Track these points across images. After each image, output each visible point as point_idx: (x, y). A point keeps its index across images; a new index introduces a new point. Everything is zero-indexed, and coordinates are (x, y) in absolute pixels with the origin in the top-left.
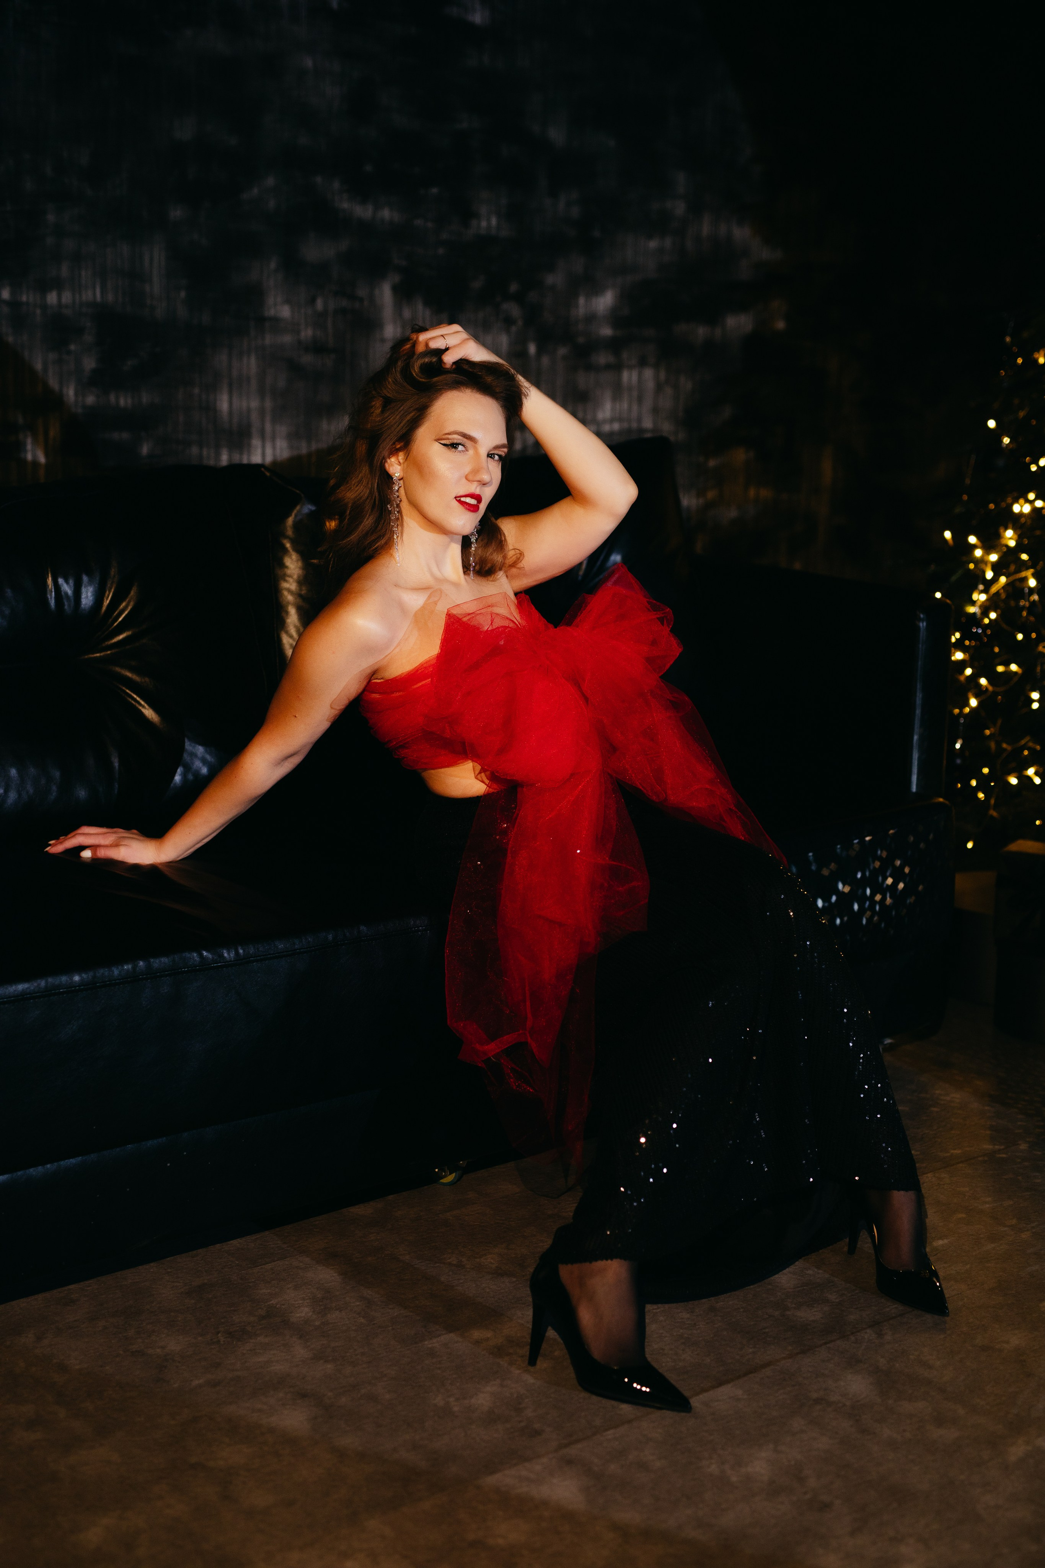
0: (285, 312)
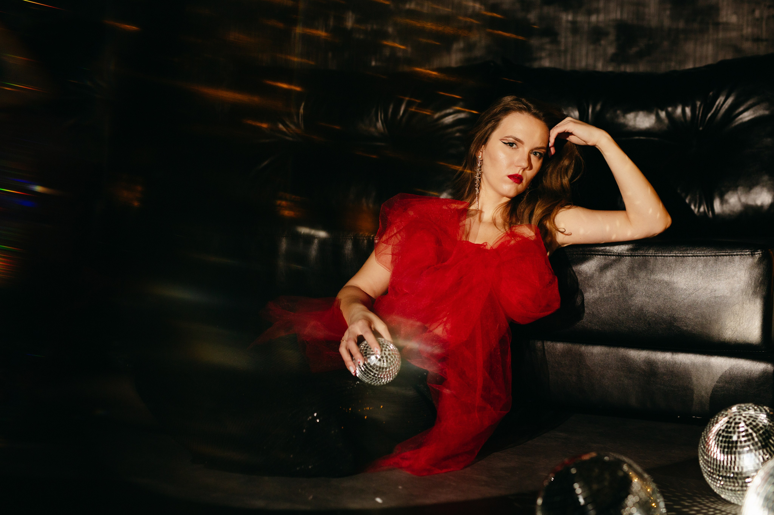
0: (734, 19)
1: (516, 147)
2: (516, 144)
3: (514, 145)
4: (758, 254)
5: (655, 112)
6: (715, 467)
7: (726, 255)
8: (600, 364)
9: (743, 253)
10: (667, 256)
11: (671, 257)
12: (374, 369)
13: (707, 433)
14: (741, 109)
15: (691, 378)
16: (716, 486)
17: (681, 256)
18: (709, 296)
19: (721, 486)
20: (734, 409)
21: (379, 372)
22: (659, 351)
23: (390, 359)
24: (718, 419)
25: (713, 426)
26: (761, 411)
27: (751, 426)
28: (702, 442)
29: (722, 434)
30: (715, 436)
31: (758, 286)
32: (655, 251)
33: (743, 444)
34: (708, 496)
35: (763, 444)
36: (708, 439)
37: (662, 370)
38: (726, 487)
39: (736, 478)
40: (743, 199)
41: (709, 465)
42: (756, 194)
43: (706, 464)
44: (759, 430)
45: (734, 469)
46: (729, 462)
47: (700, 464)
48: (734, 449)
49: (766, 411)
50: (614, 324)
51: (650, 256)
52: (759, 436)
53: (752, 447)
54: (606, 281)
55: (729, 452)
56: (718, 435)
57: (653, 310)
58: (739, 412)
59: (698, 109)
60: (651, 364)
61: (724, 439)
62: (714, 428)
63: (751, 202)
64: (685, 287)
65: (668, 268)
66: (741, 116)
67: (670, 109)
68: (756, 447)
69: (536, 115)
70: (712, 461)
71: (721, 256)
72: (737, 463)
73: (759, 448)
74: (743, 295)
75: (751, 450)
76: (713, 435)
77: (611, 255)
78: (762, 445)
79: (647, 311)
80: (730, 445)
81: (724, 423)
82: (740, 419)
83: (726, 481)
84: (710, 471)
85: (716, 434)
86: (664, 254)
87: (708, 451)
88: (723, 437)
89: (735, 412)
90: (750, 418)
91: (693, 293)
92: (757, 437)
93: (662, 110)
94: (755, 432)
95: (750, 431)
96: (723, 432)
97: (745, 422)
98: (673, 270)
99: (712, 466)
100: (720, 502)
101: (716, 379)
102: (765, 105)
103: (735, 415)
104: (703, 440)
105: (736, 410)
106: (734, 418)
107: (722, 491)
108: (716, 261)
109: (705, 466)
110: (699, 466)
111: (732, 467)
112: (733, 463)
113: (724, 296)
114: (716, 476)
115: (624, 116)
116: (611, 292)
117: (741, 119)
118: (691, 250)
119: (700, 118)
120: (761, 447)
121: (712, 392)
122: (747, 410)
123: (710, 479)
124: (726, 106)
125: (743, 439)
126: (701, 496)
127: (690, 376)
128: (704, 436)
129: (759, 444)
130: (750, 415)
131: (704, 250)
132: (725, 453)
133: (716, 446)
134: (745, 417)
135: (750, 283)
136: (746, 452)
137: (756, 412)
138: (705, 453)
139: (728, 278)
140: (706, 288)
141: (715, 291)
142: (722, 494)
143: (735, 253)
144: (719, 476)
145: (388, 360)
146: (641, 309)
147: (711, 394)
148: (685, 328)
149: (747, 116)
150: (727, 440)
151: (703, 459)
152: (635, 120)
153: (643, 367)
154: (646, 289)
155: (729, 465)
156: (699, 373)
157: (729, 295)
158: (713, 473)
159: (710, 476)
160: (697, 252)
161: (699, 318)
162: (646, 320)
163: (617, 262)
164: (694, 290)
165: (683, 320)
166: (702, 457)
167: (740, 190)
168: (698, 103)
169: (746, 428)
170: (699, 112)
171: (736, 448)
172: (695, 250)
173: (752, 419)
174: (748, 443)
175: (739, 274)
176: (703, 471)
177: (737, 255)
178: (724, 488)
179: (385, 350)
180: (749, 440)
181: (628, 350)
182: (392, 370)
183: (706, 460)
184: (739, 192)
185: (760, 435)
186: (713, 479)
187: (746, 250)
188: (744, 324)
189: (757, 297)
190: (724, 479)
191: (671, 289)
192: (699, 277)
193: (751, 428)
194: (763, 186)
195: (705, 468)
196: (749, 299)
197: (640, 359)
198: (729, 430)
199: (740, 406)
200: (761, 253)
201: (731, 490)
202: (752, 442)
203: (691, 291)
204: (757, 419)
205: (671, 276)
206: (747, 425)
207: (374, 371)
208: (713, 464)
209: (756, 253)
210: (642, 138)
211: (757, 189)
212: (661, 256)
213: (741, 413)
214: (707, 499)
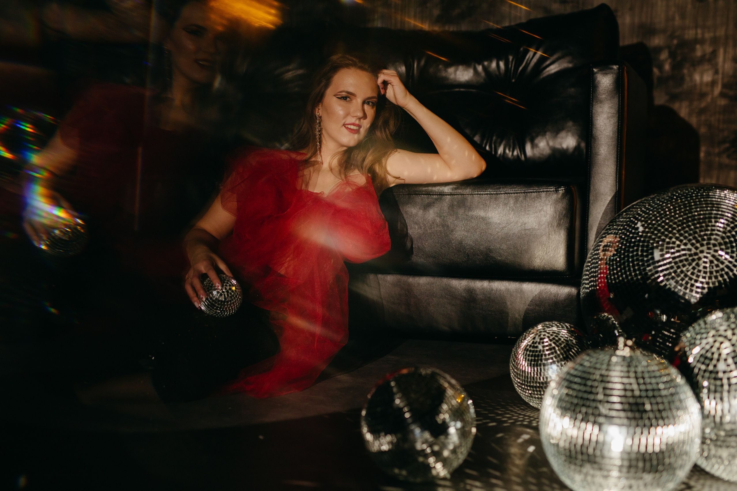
1: (350, 100)
2: (349, 98)
3: (348, 98)
4: (562, 190)
5: (473, 66)
6: (524, 379)
7: (534, 192)
8: (426, 293)
9: (548, 190)
10: (482, 194)
11: (486, 195)
12: (216, 303)
13: (516, 349)
14: (548, 62)
15: (506, 303)
16: (524, 394)
17: (494, 194)
18: (520, 228)
19: (529, 395)
20: (540, 327)
21: (221, 306)
22: (477, 280)
23: (231, 294)
24: (526, 336)
25: (522, 342)
26: (563, 327)
27: (554, 341)
28: (513, 357)
29: (530, 349)
30: (523, 351)
31: (562, 219)
32: (472, 190)
33: (547, 357)
34: (519, 405)
35: (565, 356)
36: (517, 354)
37: (481, 296)
38: (534, 396)
39: (542, 387)
40: (551, 143)
41: (519, 377)
42: (562, 138)
43: (516, 376)
44: (561, 344)
45: (540, 379)
46: (535, 373)
47: (512, 377)
48: (540, 362)
49: (567, 327)
50: (438, 256)
51: (468, 195)
52: (561, 350)
53: (555, 359)
54: (429, 218)
55: (535, 365)
56: (526, 349)
57: (471, 243)
58: (544, 329)
59: (510, 63)
60: (470, 291)
61: (531, 353)
62: (522, 344)
63: (558, 146)
64: (499, 222)
65: (483, 205)
66: (548, 69)
67: (486, 63)
68: (559, 359)
69: (362, 68)
70: (521, 374)
71: (529, 192)
72: (542, 374)
73: (561, 360)
74: (549, 227)
75: (554, 362)
76: (522, 350)
77: (433, 195)
78: (563, 357)
79: (466, 244)
80: (536, 358)
81: (531, 339)
82: (544, 335)
83: (534, 391)
84: (519, 383)
85: (524, 349)
86: (479, 193)
87: (517, 364)
88: (530, 351)
89: (541, 329)
90: (553, 334)
91: (506, 227)
92: (559, 350)
93: (479, 64)
94: (558, 346)
95: (553, 345)
96: (530, 347)
97: (548, 337)
98: (488, 206)
99: (521, 378)
100: (529, 409)
101: (528, 302)
102: (568, 59)
103: (540, 332)
104: (513, 355)
105: (541, 328)
106: (539, 334)
107: (530, 399)
108: (525, 197)
109: (515, 378)
110: (511, 378)
111: (538, 377)
112: (539, 374)
113: (532, 228)
114: (525, 386)
115: (446, 71)
116: (434, 228)
117: (548, 71)
118: (503, 188)
119: (512, 71)
120: (563, 359)
121: (525, 314)
122: (550, 327)
123: (519, 389)
124: (535, 60)
125: (547, 353)
126: (512, 405)
127: (505, 301)
128: (514, 352)
129: (561, 357)
130: (553, 331)
131: (515, 188)
132: (532, 365)
133: (524, 359)
134: (549, 333)
135: (555, 216)
136: (550, 364)
137: (559, 328)
138: (515, 366)
139: (536, 212)
140: (517, 221)
141: (525, 224)
142: (530, 402)
143: (542, 190)
144: (527, 386)
145: (229, 294)
146: (461, 243)
147: (524, 316)
148: (499, 258)
149: (553, 69)
150: (534, 354)
151: (513, 372)
152: (455, 74)
153: (464, 295)
154: (465, 224)
155: (536, 376)
156: (513, 298)
157: (537, 227)
158: (522, 384)
159: (519, 386)
160: (509, 189)
161: (511, 249)
162: (465, 252)
163: (439, 200)
164: (507, 224)
165: (498, 251)
166: (512, 370)
167: (548, 135)
168: (511, 58)
169: (550, 342)
170: (512, 66)
171: (541, 360)
172: (507, 188)
173: (555, 334)
174: (551, 356)
175: (545, 208)
176: (513, 382)
177: (544, 191)
178: (532, 397)
179: (226, 286)
180: (552, 353)
181: (450, 280)
182: (233, 303)
183: (516, 372)
184: (547, 137)
185: (562, 348)
186: (522, 389)
187: (551, 186)
188: (550, 253)
189: (561, 229)
190: (532, 389)
191: (486, 224)
192: (511, 212)
193: (554, 343)
194: (568, 131)
195: (515, 379)
196: (555, 231)
197: (461, 287)
198: (535, 345)
199: (544, 324)
200: (564, 190)
201: (538, 398)
202: (555, 354)
203: (504, 225)
204: (559, 334)
205: (486, 212)
206: (551, 340)
207: (217, 305)
208: (522, 375)
209: (560, 189)
210: (462, 90)
211: (563, 134)
212: (477, 194)
213: (546, 330)
214: (518, 407)
